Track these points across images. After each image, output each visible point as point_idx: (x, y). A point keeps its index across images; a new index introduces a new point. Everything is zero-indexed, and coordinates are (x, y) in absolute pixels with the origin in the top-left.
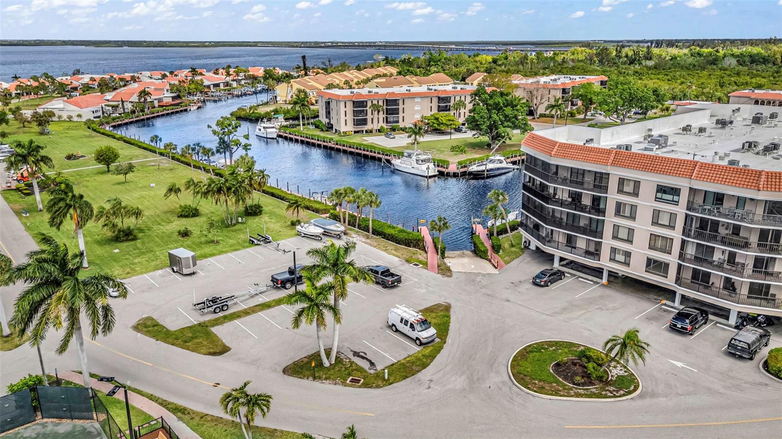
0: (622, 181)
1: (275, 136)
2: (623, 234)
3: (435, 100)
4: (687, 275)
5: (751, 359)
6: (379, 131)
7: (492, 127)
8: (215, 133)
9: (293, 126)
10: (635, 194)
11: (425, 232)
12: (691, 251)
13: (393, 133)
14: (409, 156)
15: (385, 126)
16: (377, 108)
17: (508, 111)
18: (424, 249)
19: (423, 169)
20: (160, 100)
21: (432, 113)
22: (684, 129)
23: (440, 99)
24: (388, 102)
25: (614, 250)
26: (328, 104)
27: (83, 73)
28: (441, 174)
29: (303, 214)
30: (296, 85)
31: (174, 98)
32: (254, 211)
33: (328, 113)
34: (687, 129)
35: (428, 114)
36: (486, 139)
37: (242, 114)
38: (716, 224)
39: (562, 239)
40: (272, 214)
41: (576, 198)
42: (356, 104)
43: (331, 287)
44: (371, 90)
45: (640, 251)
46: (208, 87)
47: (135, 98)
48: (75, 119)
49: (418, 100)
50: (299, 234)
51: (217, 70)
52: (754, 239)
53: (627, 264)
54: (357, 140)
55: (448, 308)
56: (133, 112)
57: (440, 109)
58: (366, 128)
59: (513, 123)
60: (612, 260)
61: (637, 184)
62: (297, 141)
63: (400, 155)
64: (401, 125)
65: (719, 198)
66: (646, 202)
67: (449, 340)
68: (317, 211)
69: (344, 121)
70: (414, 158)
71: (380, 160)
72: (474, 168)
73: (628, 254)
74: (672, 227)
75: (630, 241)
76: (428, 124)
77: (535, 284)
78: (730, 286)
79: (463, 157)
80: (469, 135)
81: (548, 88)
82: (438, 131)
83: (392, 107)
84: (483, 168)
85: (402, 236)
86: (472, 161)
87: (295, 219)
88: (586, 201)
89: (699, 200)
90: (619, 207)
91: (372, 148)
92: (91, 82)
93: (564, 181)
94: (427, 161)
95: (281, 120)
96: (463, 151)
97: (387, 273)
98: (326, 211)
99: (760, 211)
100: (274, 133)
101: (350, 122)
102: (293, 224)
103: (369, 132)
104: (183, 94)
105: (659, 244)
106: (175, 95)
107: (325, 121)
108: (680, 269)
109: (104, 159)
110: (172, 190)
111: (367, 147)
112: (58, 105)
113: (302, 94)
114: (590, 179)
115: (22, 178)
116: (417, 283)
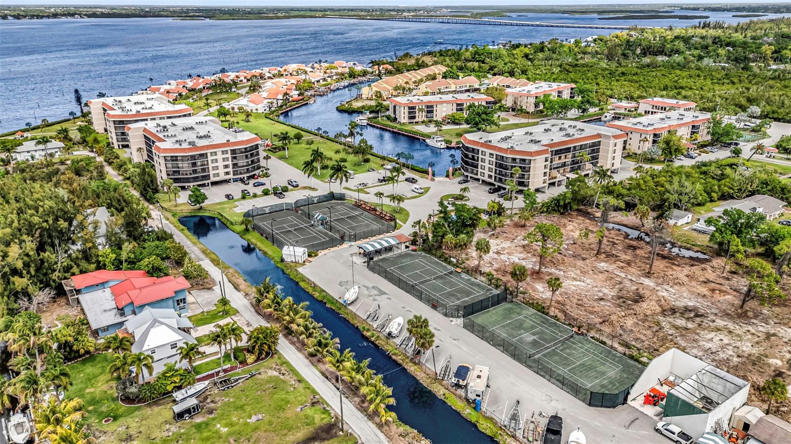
0: (482, 152)
1: (365, 125)
2: (483, 167)
3: (455, 105)
4: (497, 179)
5: (501, 197)
6: (422, 122)
7: (477, 124)
9: (375, 118)
10: (485, 155)
11: (430, 169)
12: (498, 172)
13: (429, 124)
14: (434, 138)
15: (425, 119)
16: (421, 110)
17: (484, 116)
18: (428, 174)
19: (438, 145)
20: (292, 97)
21: (453, 112)
22: (526, 133)
23: (458, 105)
24: (428, 107)
25: (481, 173)
26: (395, 107)
27: (227, 71)
28: (448, 147)
29: (386, 162)
30: (375, 87)
31: (299, 95)
32: (367, 161)
33: (395, 112)
35: (450, 113)
37: (343, 108)
38: (502, 164)
39: (469, 170)
40: (374, 162)
41: (473, 156)
42: (410, 108)
43: (396, 175)
44: (419, 98)
45: (487, 172)
46: (314, 83)
47: (280, 97)
48: (255, 111)
49: (445, 104)
50: (384, 168)
51: (313, 65)
52: (510, 168)
53: (484, 176)
54: (409, 128)
55: (430, 188)
56: (282, 106)
57: (457, 110)
58: (415, 121)
60: (481, 175)
61: (485, 152)
62: (377, 127)
63: (429, 137)
64: (435, 119)
65: (502, 157)
67: (428, 193)
68: (390, 161)
69: (403, 116)
71: (420, 139)
73: (484, 173)
74: (493, 165)
75: (484, 169)
76: (450, 119)
78: (506, 181)
81: (528, 95)
82: (454, 123)
83: (430, 109)
85: (421, 170)
88: (475, 158)
89: (499, 157)
90: (482, 159)
91: (416, 133)
92: (236, 79)
93: (470, 152)
94: (441, 141)
95: (368, 115)
98: (393, 162)
100: (365, 122)
101: (406, 118)
102: (382, 165)
103: (417, 123)
104: (303, 91)
105: (490, 170)
106: (297, 92)
107: (393, 116)
108: (495, 177)
109: (298, 137)
110: (337, 152)
111: (414, 132)
112: (243, 102)
113: (379, 95)
114: (476, 151)
115: (267, 145)
116: (423, 182)
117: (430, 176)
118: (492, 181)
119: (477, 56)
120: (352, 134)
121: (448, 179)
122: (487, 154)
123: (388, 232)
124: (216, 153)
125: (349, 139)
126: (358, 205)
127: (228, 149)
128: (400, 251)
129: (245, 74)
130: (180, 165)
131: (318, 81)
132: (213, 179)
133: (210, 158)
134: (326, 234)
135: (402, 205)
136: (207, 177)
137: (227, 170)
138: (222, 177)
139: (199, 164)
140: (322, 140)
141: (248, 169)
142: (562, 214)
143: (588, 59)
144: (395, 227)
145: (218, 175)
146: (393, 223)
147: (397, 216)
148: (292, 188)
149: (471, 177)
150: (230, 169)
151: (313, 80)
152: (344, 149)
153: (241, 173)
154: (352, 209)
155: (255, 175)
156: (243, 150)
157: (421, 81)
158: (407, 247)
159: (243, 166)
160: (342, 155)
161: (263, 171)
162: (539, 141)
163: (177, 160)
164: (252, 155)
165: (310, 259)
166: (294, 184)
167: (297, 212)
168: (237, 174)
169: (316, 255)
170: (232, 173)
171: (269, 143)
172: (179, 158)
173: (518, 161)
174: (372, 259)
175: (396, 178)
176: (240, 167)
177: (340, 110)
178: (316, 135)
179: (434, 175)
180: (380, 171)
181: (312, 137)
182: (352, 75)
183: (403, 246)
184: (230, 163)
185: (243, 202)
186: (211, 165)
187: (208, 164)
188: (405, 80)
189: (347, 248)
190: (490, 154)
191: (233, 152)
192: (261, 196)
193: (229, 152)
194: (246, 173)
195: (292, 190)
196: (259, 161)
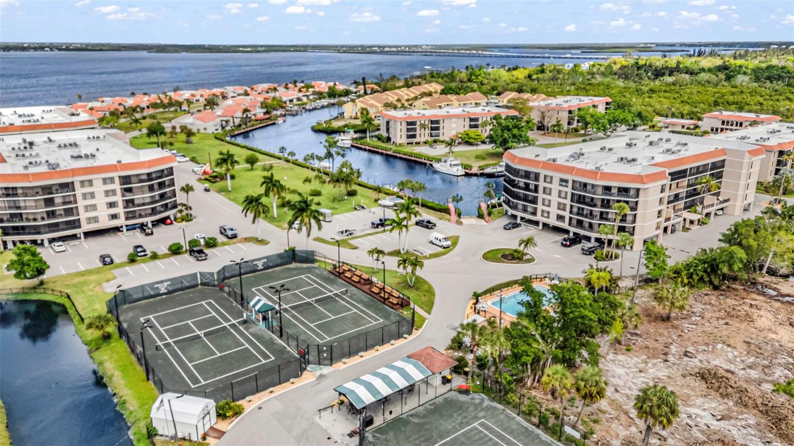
0: (545, 176)
1: (349, 146)
2: (547, 203)
3: (467, 120)
4: (574, 222)
5: (590, 254)
6: (425, 143)
7: (504, 142)
8: (325, 146)
9: (361, 138)
10: (551, 182)
11: (451, 206)
12: (575, 210)
13: (435, 144)
14: (445, 162)
15: (430, 139)
16: (423, 126)
17: (515, 131)
18: (449, 214)
19: (454, 170)
20: (255, 115)
21: (465, 129)
22: (601, 149)
23: (471, 120)
24: (432, 122)
25: (543, 211)
26: (388, 123)
27: (182, 89)
28: (467, 175)
29: (382, 195)
30: (360, 104)
31: (265, 114)
32: (352, 194)
33: (388, 129)
34: (603, 149)
35: (462, 130)
36: (501, 150)
37: (320, 127)
38: (584, 196)
39: (520, 207)
40: (362, 196)
41: (527, 185)
42: (409, 123)
43: (405, 218)
44: (419, 111)
45: (554, 211)
46: (285, 102)
47: (239, 114)
48: (202, 131)
49: (454, 120)
50: (380, 205)
51: (287, 85)
52: (599, 203)
53: (548, 217)
54: (408, 149)
55: (458, 237)
56: (240, 125)
57: (471, 126)
58: (415, 140)
59: (518, 139)
60: (542, 216)
61: (552, 178)
62: (365, 150)
63: (439, 161)
64: (441, 138)
65: (585, 185)
66: (555, 187)
67: (457, 247)
68: (389, 194)
69: (399, 135)
70: (448, 163)
71: (425, 164)
72: (488, 170)
73: (548, 213)
74: (566, 198)
75: (549, 206)
76: (461, 138)
77: (505, 229)
78: (591, 226)
79: (482, 163)
80: (489, 147)
81: (558, 109)
82: (468, 143)
83: (435, 125)
84: (494, 170)
85: (437, 207)
86: (487, 166)
87: (377, 198)
88: (532, 187)
89: (578, 186)
90: (545, 188)
91: (419, 156)
92: (191, 98)
93: (522, 177)
94: (457, 165)
95: (352, 134)
96: (483, 159)
97: (429, 222)
98: (393, 195)
99: (600, 190)
100: (348, 143)
101: (404, 136)
102: (376, 201)
103: (418, 143)
104: (270, 109)
105: (561, 207)
106: (265, 110)
107: (385, 135)
108: (571, 219)
109: (252, 161)
110: (307, 180)
111: (416, 155)
112: (187, 120)
113: (364, 112)
114: (532, 176)
115: (205, 173)
116: (444, 228)
117: (454, 217)
118: (565, 225)
119: (473, 77)
120: (329, 155)
121: (482, 222)
122: (556, 181)
123: (399, 336)
124: (90, 182)
125: (325, 164)
126: (338, 273)
127: (115, 175)
128: (432, 393)
129: (204, 93)
130: (22, 204)
131: (291, 101)
132: (86, 227)
133: (79, 191)
134: (269, 344)
135: (419, 272)
136: (76, 224)
137: (113, 211)
138: (105, 223)
139: (58, 201)
140: (286, 165)
141: (153, 209)
142: (716, 288)
143: (599, 78)
144: (412, 324)
145: (96, 219)
146: (406, 313)
147: (411, 294)
148: (225, 240)
149: (522, 218)
150: (120, 210)
151: (284, 99)
152: (317, 177)
153: (141, 216)
154: (327, 280)
155: (168, 217)
156: (145, 177)
157: (416, 98)
158: (445, 381)
159: (144, 204)
160: (315, 185)
161: (181, 211)
162: (634, 160)
163: (16, 195)
164: (161, 185)
165: (222, 425)
166: (230, 233)
167: (222, 289)
168: (134, 217)
169: (237, 414)
170: (122, 216)
171: (208, 169)
172: (20, 191)
173: (614, 191)
174: (369, 422)
175: (404, 223)
176: (139, 205)
177: (317, 130)
178: (279, 158)
179: (459, 215)
180: (373, 209)
181: (273, 161)
182: (332, 94)
183: (437, 381)
184: (119, 198)
185: (128, 269)
186: (81, 204)
187: (76, 202)
188: (396, 98)
189: (312, 385)
190: (562, 180)
191: (125, 180)
192: (165, 256)
193: (117, 180)
194: (151, 215)
195: (224, 244)
196: (175, 196)
